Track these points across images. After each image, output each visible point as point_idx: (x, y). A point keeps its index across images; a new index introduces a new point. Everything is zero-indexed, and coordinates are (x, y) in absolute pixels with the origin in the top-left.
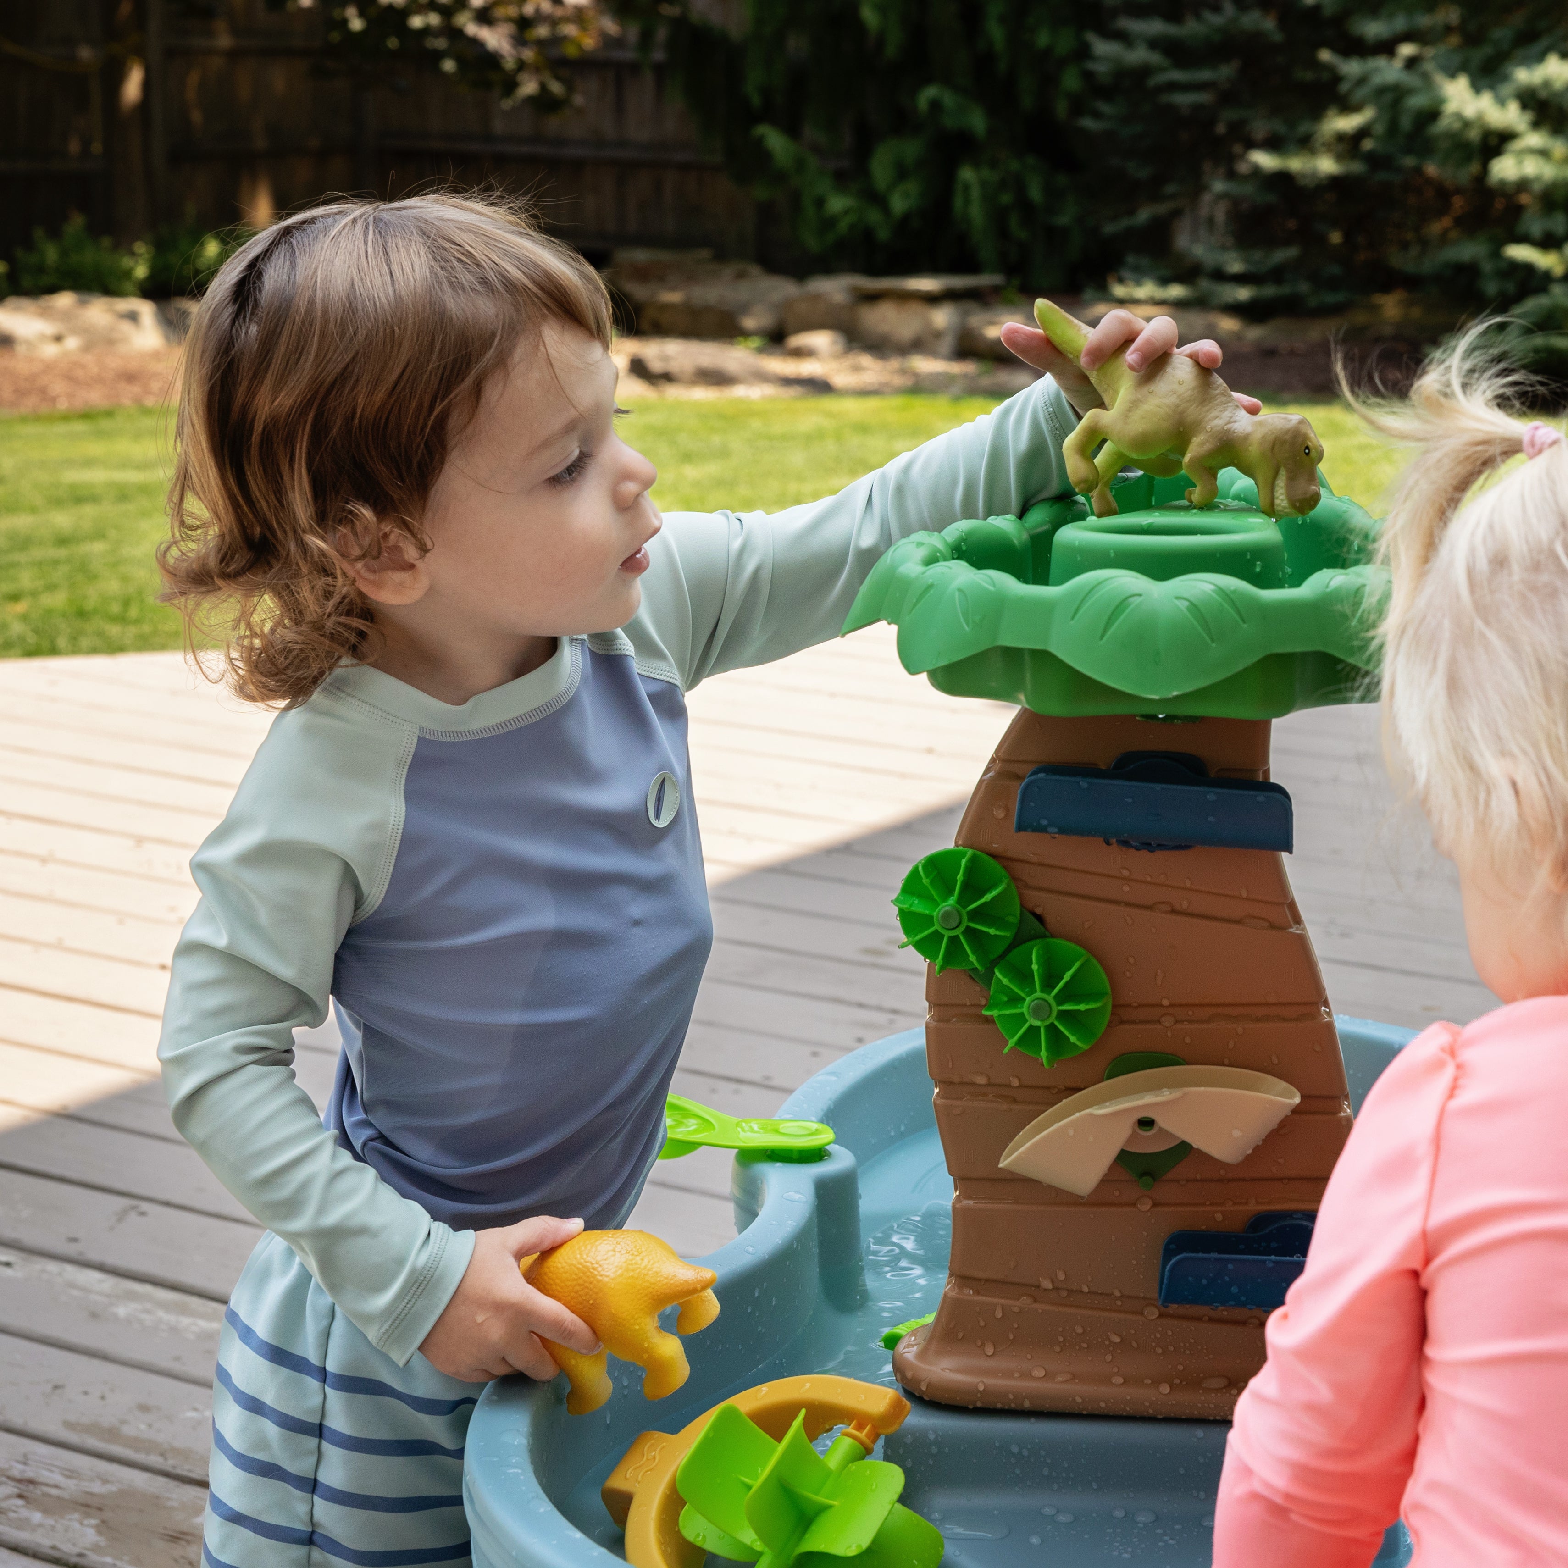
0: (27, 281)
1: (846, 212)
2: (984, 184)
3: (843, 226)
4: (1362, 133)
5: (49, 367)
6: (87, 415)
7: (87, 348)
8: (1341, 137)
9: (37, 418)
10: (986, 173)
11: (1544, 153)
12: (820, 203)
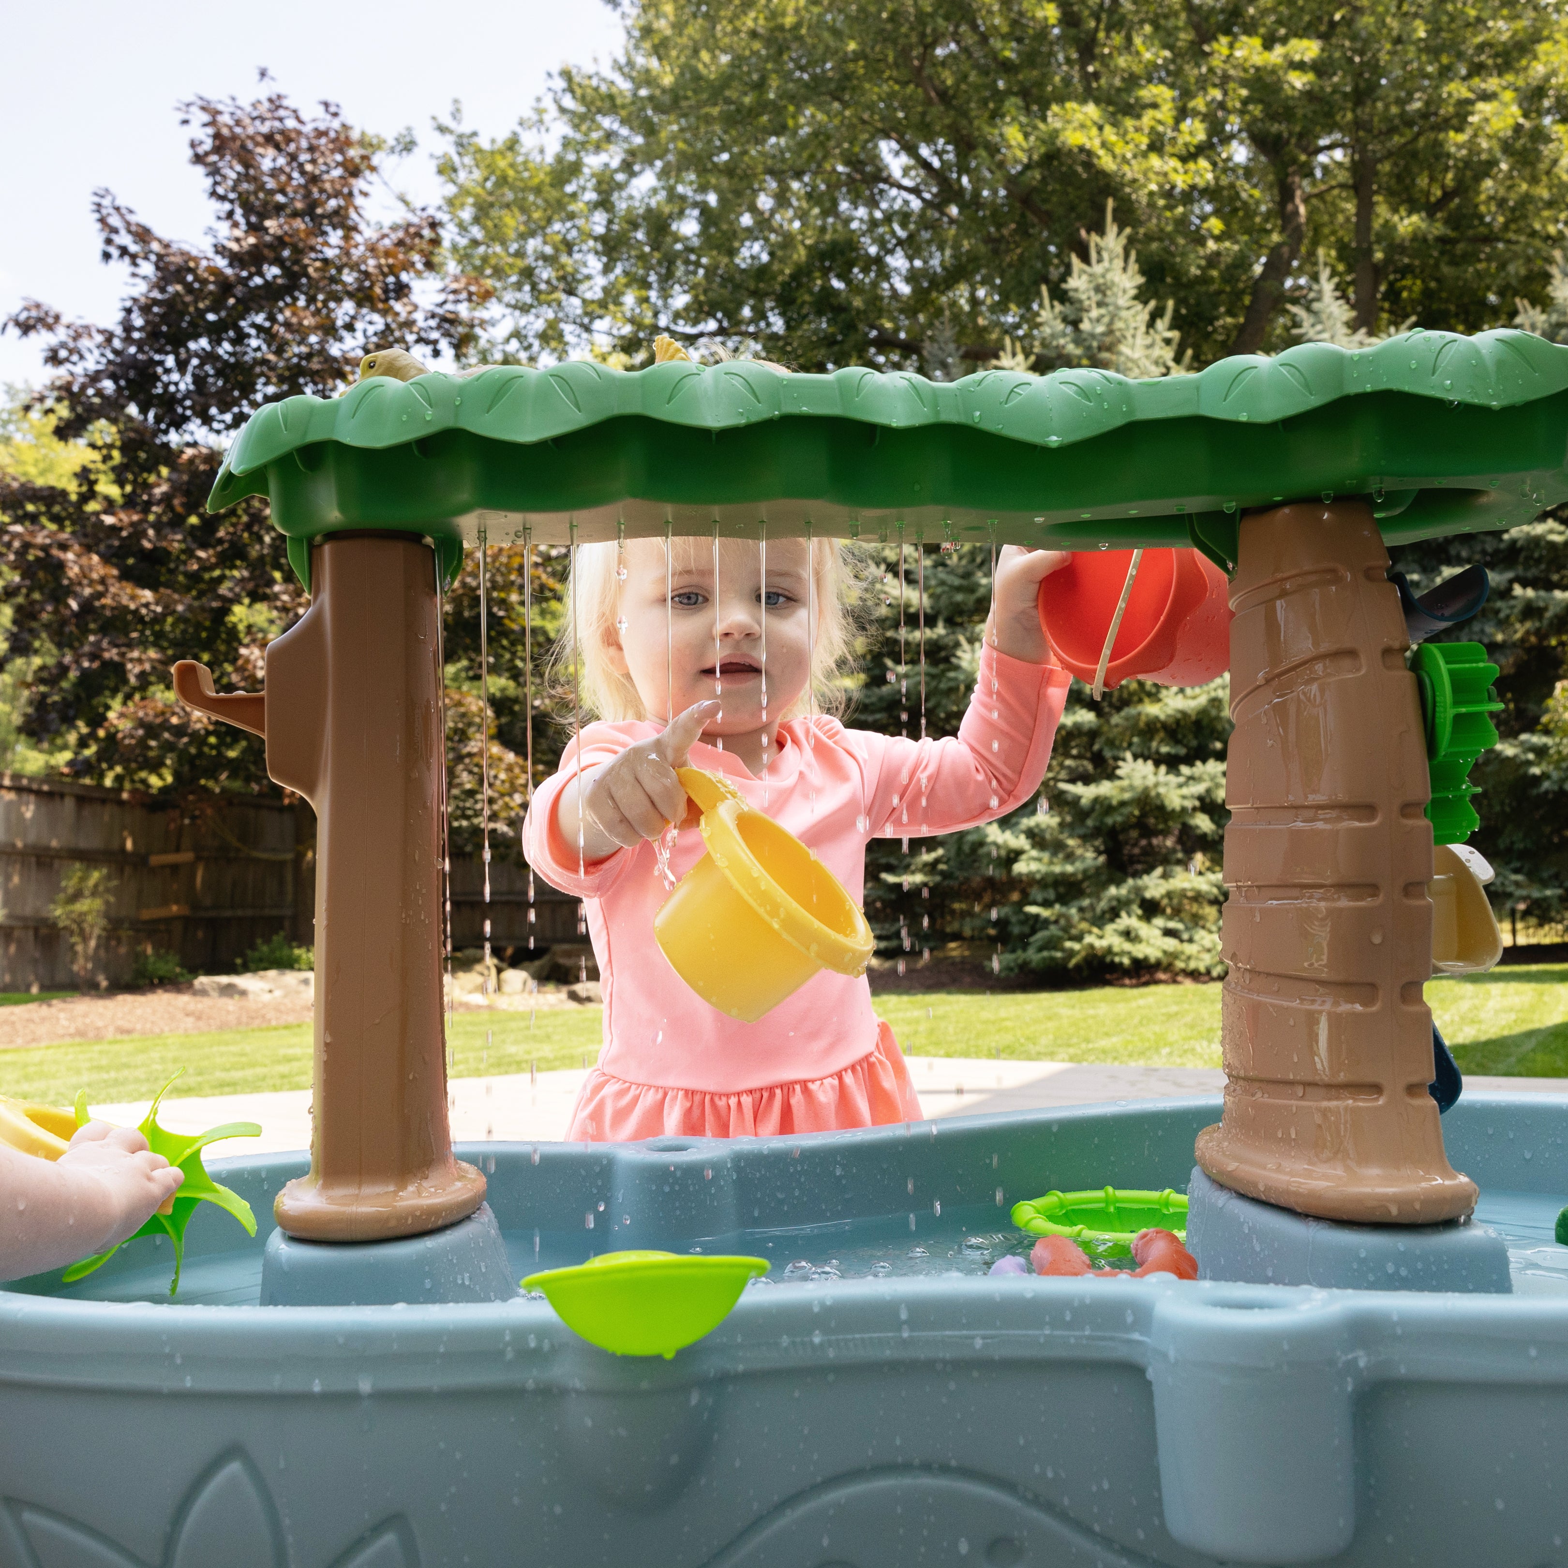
0: (252, 965)
4: (937, 861)
5: (265, 1006)
6: (286, 1027)
7: (286, 996)
8: (926, 865)
9: (260, 1029)
11: (1039, 860)
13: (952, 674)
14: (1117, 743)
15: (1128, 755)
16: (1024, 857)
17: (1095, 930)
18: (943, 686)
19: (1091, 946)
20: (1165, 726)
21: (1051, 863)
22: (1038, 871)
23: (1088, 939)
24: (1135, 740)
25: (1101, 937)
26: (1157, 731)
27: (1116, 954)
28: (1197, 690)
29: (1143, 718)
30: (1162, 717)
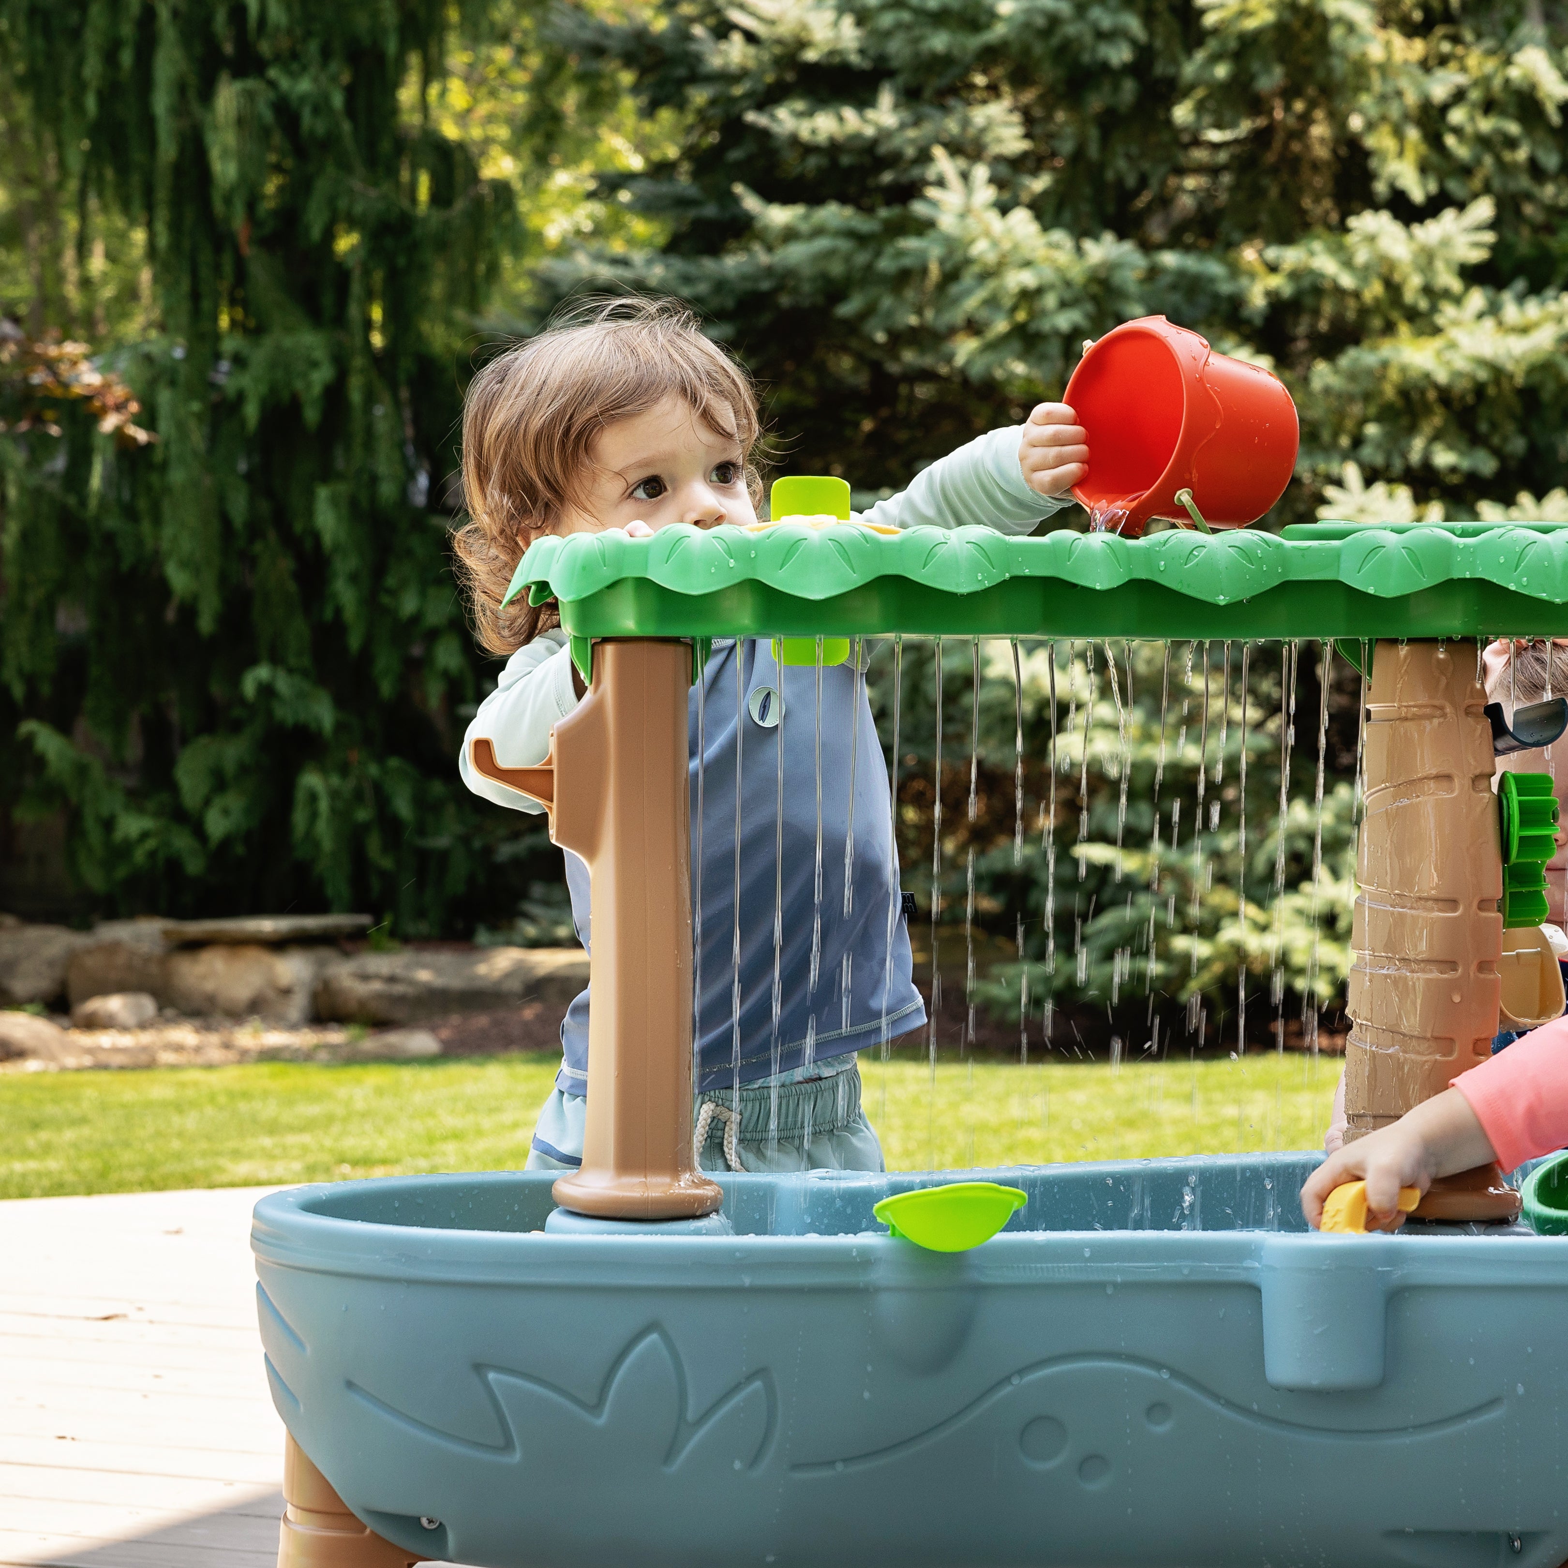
1: (145, 835)
2: (334, 795)
3: (140, 855)
10: (335, 780)
11: (1113, 727)
12: (108, 825)
13: (910, 243)
14: (1326, 435)
15: (1352, 473)
16: (1075, 719)
17: (1250, 910)
18: (886, 264)
19: (1238, 950)
20: (1445, 395)
21: (1147, 737)
22: (1116, 758)
23: (1230, 933)
24: (1372, 430)
25: (1263, 928)
26: (1427, 410)
27: (1300, 971)
28: (1533, 309)
29: (1394, 375)
30: (1442, 377)
